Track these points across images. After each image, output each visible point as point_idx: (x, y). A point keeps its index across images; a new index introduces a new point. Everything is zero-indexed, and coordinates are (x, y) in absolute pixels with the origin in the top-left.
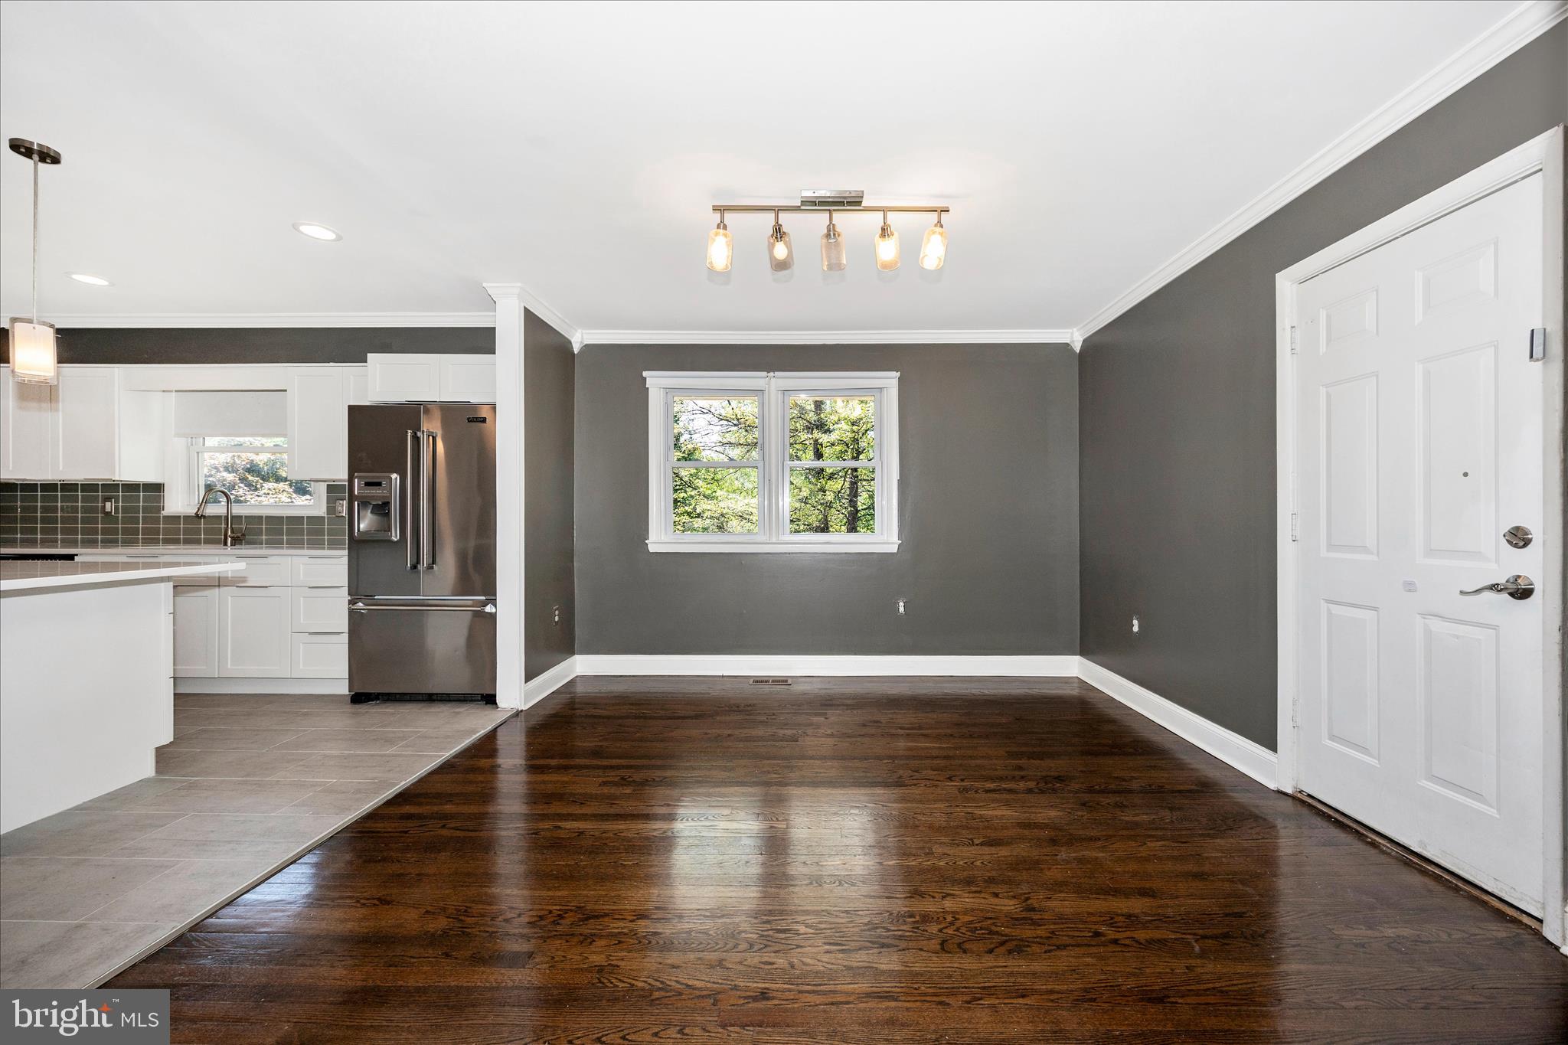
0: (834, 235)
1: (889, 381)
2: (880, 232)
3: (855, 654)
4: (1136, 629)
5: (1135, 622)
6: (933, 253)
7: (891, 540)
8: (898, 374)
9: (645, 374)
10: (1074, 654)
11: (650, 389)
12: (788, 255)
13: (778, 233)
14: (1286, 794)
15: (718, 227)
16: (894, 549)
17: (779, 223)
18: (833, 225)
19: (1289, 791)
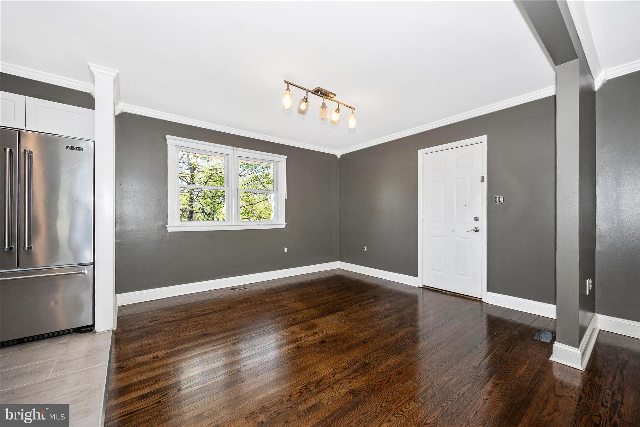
0: (325, 107)
1: (282, 160)
2: (336, 109)
3: (269, 271)
4: (365, 249)
5: (365, 247)
6: (352, 122)
7: (282, 223)
8: (286, 157)
9: (167, 136)
10: (338, 261)
11: (168, 145)
12: (305, 109)
13: (306, 100)
14: (421, 287)
15: (287, 90)
16: (283, 227)
17: (308, 96)
18: (325, 103)
19: (421, 286)
